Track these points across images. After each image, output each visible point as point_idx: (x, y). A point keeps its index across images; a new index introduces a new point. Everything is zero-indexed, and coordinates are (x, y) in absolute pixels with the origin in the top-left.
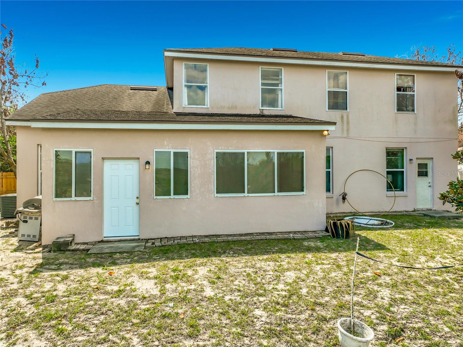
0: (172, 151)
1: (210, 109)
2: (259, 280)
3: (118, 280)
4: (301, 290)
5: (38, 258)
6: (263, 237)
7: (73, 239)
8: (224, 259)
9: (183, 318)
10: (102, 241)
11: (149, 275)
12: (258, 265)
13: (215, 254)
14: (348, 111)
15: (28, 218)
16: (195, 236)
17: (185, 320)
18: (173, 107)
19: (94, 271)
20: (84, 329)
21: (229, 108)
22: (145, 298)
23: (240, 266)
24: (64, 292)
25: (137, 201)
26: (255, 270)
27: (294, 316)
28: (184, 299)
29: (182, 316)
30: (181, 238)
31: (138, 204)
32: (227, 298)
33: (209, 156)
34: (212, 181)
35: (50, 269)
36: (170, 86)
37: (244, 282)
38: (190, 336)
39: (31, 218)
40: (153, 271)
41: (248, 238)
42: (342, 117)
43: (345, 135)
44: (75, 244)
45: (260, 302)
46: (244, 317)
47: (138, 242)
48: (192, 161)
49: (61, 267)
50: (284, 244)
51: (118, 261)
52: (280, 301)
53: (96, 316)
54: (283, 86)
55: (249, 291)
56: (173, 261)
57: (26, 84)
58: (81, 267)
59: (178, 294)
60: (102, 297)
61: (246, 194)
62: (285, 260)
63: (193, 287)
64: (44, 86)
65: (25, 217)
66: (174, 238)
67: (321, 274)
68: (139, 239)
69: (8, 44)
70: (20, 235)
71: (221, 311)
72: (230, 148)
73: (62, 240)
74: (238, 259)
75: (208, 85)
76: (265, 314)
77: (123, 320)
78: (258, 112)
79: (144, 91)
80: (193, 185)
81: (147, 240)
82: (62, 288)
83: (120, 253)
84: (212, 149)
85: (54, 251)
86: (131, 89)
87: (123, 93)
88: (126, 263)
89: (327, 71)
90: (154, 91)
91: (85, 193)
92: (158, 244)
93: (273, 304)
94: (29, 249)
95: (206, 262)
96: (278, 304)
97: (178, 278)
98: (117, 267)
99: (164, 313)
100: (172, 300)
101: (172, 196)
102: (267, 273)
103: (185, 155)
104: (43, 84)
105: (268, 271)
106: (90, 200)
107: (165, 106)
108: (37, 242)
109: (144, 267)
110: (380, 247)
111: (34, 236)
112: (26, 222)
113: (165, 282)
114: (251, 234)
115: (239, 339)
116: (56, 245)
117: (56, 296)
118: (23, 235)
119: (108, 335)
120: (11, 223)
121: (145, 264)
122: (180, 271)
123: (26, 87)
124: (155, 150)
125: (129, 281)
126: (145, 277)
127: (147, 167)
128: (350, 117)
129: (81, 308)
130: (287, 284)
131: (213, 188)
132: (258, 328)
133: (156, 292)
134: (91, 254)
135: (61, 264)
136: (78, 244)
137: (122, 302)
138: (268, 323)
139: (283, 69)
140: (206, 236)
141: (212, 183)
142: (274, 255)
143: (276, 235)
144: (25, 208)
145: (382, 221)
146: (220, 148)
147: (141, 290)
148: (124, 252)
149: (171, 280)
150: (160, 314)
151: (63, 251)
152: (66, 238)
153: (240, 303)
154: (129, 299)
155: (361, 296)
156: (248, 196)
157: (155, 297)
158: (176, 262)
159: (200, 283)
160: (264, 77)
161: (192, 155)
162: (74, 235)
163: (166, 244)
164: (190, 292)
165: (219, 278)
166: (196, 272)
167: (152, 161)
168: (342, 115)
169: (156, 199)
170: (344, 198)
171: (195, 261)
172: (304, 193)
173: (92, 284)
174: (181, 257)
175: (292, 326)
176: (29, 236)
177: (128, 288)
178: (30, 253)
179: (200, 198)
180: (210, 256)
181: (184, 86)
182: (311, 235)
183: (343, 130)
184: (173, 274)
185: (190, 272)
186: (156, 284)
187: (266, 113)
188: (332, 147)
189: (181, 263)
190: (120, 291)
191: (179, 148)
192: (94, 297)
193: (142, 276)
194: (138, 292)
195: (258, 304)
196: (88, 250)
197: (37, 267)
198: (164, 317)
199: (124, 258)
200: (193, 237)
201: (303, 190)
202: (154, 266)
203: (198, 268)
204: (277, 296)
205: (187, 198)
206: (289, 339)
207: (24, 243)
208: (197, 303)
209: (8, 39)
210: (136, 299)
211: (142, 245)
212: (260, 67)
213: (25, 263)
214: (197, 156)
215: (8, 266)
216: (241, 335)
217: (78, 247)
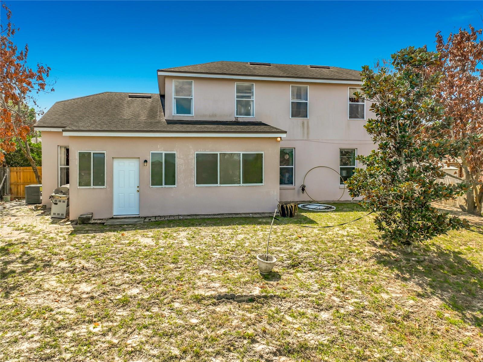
0: (164, 153)
1: (194, 117)
2: (219, 239)
3: (128, 238)
4: (245, 244)
5: (70, 227)
6: (230, 216)
7: (92, 216)
8: (199, 228)
9: (169, 255)
10: (112, 218)
11: (148, 235)
12: (221, 231)
13: (193, 225)
14: (308, 118)
15: (58, 201)
16: (180, 215)
17: (170, 256)
18: (164, 114)
19: (111, 234)
20: (112, 259)
21: (210, 116)
22: (146, 246)
23: (209, 231)
24: (95, 243)
25: (138, 189)
26: (218, 234)
27: (236, 256)
28: (169, 247)
29: (169, 254)
30: (170, 216)
31: (139, 191)
32: (197, 247)
33: (191, 156)
34: (194, 174)
35: (81, 233)
36: (162, 94)
37: (209, 240)
38: (173, 263)
39: (60, 201)
40: (151, 234)
41: (219, 217)
42: (303, 123)
43: (305, 138)
44: (93, 220)
45: (217, 249)
46: (207, 256)
47: (139, 219)
48: (178, 159)
49: (89, 232)
50: (244, 220)
51: (126, 229)
52: (230, 249)
53: (117, 255)
54: (254, 98)
55: (211, 244)
56: (164, 229)
57: (38, 91)
58: (102, 232)
59: (167, 245)
60: (119, 246)
61: (219, 185)
62: (240, 228)
63: (176, 241)
64: (53, 92)
65: (56, 201)
66: (165, 217)
67: (261, 236)
68: (139, 217)
69: (24, 57)
70: (52, 213)
71: (192, 253)
72: (206, 150)
73: (85, 216)
74: (208, 228)
75: (193, 98)
76: (219, 255)
77: (134, 256)
78: (234, 120)
79: (140, 99)
80: (179, 178)
81: (145, 218)
82: (93, 242)
83: (126, 224)
84: (193, 151)
85: (80, 224)
86: (129, 97)
87: (123, 101)
88: (132, 230)
89: (291, 85)
90: (149, 99)
91: (100, 183)
92: (153, 220)
93: (225, 250)
94: (61, 223)
95: (186, 229)
96: (228, 250)
97: (167, 237)
98: (126, 232)
99: (158, 253)
100: (163, 247)
101: (164, 186)
102: (226, 235)
103: (173, 156)
104: (52, 90)
105: (227, 234)
106: (104, 188)
107: (158, 113)
108: (64, 219)
109: (144, 232)
110: (312, 222)
111: (62, 215)
112: (56, 204)
113: (159, 239)
114: (223, 214)
115: (201, 265)
116: (81, 220)
117: (91, 245)
118: (54, 214)
119: (126, 262)
120: (39, 207)
121: (145, 230)
122: (169, 234)
123: (37, 93)
124: (151, 152)
125: (136, 238)
126: (145, 237)
127: (145, 164)
128: (310, 124)
129: (108, 251)
130: (237, 240)
131: (194, 180)
132: (213, 261)
133: (153, 243)
134: (107, 225)
135: (88, 231)
136: (95, 220)
137: (133, 248)
138: (220, 259)
139: (254, 84)
140: (189, 215)
141: (193, 177)
142: (233, 226)
143: (241, 215)
144: (56, 194)
145: (327, 206)
146: (199, 150)
147: (143, 243)
148: (130, 224)
149: (162, 238)
150: (155, 253)
151: (85, 224)
152: (88, 215)
153: (205, 250)
154: (136, 247)
155: (282, 247)
156: (220, 186)
157: (152, 246)
158: (166, 229)
159: (181, 240)
160: (238, 91)
161: (178, 156)
162: (92, 213)
163: (159, 220)
164: (174, 244)
165: (193, 237)
166: (179, 234)
167: (149, 160)
168: (303, 122)
169: (152, 187)
170: (303, 190)
171: (179, 229)
172: (263, 184)
173: (112, 240)
174: (169, 227)
175: (234, 260)
176: (58, 214)
177: (135, 242)
178: (63, 225)
179: (185, 187)
180: (189, 226)
181: (173, 98)
182: (266, 215)
183: (304, 133)
184: (164, 235)
185: (175, 235)
186: (153, 240)
187: (240, 120)
188: (295, 148)
189: (169, 230)
190: (130, 243)
191: (169, 150)
192: (115, 246)
193: (144, 236)
194: (142, 244)
195: (216, 250)
196: (103, 224)
197: (72, 232)
198: (158, 254)
199: (130, 228)
200: (179, 215)
201: (262, 182)
202: (151, 231)
203: (180, 233)
204: (228, 246)
205: (175, 187)
206: (230, 266)
207: (56, 219)
208: (178, 249)
209: (24, 53)
210: (141, 247)
211: (142, 221)
212: (236, 83)
213: (63, 230)
214: (182, 157)
215: (53, 231)
216: (202, 263)
217: (96, 221)
